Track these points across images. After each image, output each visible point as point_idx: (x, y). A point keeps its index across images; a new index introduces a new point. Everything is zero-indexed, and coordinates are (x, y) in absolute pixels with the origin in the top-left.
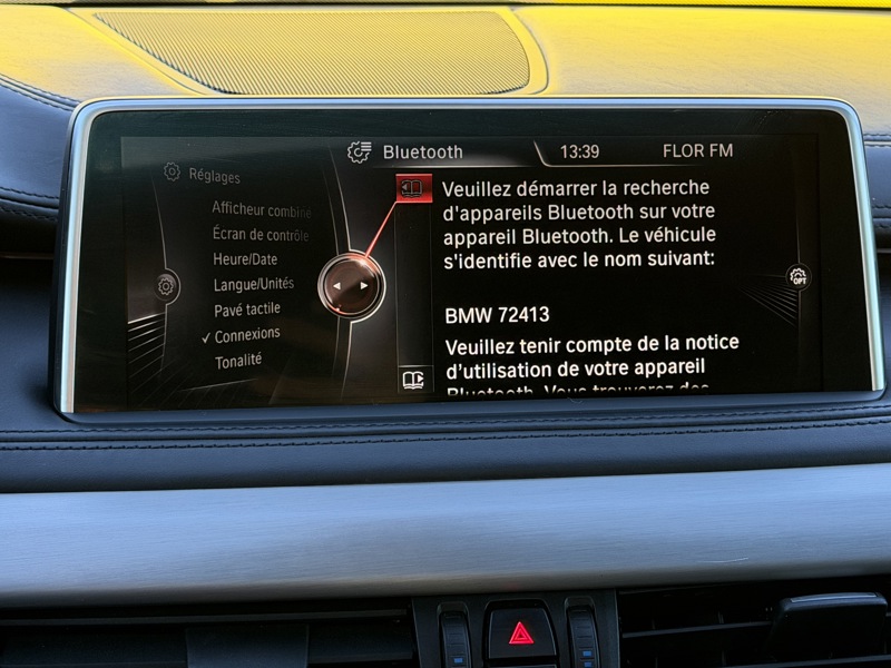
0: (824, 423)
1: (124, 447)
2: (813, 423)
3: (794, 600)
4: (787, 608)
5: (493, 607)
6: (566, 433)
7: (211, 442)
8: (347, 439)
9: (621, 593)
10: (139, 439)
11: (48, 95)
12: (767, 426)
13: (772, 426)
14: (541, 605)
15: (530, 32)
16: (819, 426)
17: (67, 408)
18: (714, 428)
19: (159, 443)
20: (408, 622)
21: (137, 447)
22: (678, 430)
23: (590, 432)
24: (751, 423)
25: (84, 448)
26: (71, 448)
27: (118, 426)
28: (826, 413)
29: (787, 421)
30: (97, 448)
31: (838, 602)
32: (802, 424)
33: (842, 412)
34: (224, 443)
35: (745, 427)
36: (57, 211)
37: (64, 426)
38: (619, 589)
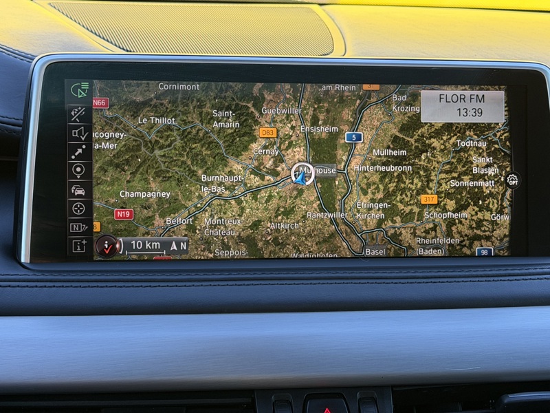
0: (529, 277)
1: (63, 286)
2: (522, 277)
3: (511, 396)
4: (506, 401)
5: (310, 397)
6: (359, 281)
7: (122, 284)
8: (212, 283)
9: (395, 389)
10: (73, 281)
12: (492, 279)
13: (496, 279)
14: (341, 396)
16: (526, 280)
17: (25, 259)
18: (457, 280)
19: (87, 284)
20: (252, 406)
21: (71, 286)
22: (433, 280)
23: (374, 281)
24: (481, 276)
25: (36, 286)
26: (27, 286)
27: (60, 272)
28: (530, 271)
29: (505, 276)
30: (45, 287)
31: (540, 398)
32: (515, 278)
33: (541, 270)
34: (130, 284)
35: (477, 279)
36: (21, 128)
37: (24, 271)
38: (393, 386)
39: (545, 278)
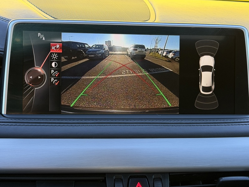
0: (234, 124)
1: (20, 125)
2: (231, 124)
3: (223, 178)
4: (221, 180)
5: (131, 177)
6: (155, 125)
7: (47, 124)
8: (88, 125)
9: (170, 174)
10: (25, 123)
11: (4, 18)
12: (217, 124)
13: (219, 124)
14: (146, 177)
15: (152, 5)
16: (233, 125)
17: (4, 112)
18: (201, 124)
19: (31, 124)
20: (104, 181)
21: (24, 125)
22: (190, 125)
23: (163, 125)
24: (212, 123)
25: (8, 125)
26: (4, 125)
27: (19, 119)
28: (235, 121)
29: (223, 123)
30: (12, 125)
31: (237, 179)
32: (228, 124)
33: (240, 121)
34: (51, 125)
35: (210, 124)
36: (3, 53)
37: (3, 118)
38: (169, 173)
39: (242, 125)
